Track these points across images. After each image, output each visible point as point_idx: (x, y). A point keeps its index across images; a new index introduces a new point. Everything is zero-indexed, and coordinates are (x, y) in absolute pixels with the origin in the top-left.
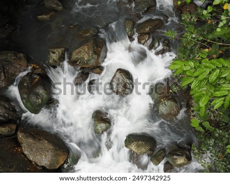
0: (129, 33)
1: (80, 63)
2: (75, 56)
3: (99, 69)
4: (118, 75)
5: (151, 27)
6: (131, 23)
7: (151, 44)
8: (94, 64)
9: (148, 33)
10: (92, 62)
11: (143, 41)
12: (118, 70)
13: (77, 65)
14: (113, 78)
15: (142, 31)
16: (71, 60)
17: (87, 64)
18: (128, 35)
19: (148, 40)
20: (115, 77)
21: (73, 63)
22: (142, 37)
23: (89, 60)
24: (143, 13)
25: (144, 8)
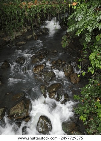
0: (44, 93)
1: (15, 116)
2: (12, 112)
3: (28, 118)
4: (41, 120)
5: (56, 88)
6: (44, 87)
7: (57, 98)
8: (25, 116)
9: (55, 92)
10: (24, 115)
11: (52, 97)
12: (40, 117)
13: (14, 118)
14: (38, 123)
15: (51, 91)
16: (10, 115)
17: (21, 116)
18: (43, 94)
19: (55, 95)
20: (40, 122)
21: (11, 117)
22: (51, 94)
23: (22, 113)
24: (49, 81)
25: (49, 78)
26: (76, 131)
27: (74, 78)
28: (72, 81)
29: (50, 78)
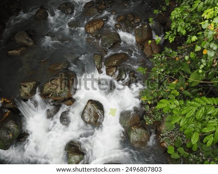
0: (98, 67)
1: (52, 95)
2: (47, 89)
3: (70, 100)
4: (90, 106)
5: (117, 60)
6: (99, 57)
7: (118, 76)
8: (66, 97)
9: (115, 66)
10: (65, 95)
11: (111, 74)
12: (89, 101)
13: (49, 98)
14: (85, 109)
15: (110, 64)
16: (43, 93)
17: (59, 96)
19: (116, 72)
20: (87, 108)
21: (45, 96)
22: (109, 70)
23: (61, 93)
24: (109, 48)
25: (110, 44)
26: (139, 127)
27: (149, 47)
28: (146, 53)
29: (112, 44)
